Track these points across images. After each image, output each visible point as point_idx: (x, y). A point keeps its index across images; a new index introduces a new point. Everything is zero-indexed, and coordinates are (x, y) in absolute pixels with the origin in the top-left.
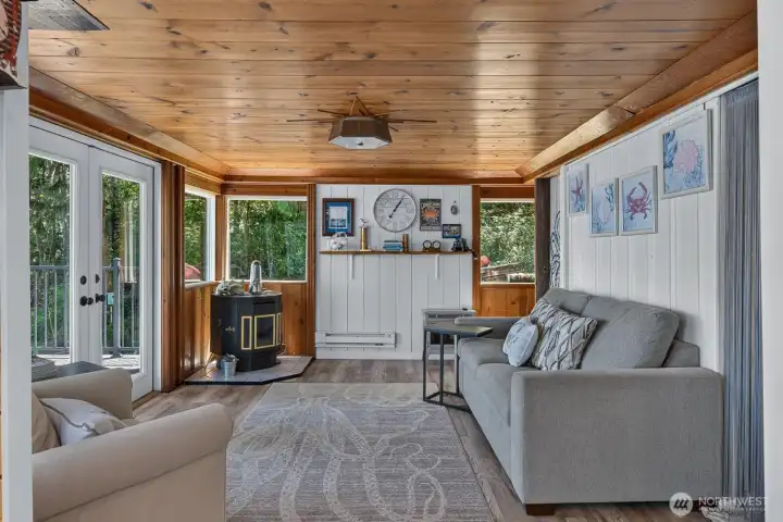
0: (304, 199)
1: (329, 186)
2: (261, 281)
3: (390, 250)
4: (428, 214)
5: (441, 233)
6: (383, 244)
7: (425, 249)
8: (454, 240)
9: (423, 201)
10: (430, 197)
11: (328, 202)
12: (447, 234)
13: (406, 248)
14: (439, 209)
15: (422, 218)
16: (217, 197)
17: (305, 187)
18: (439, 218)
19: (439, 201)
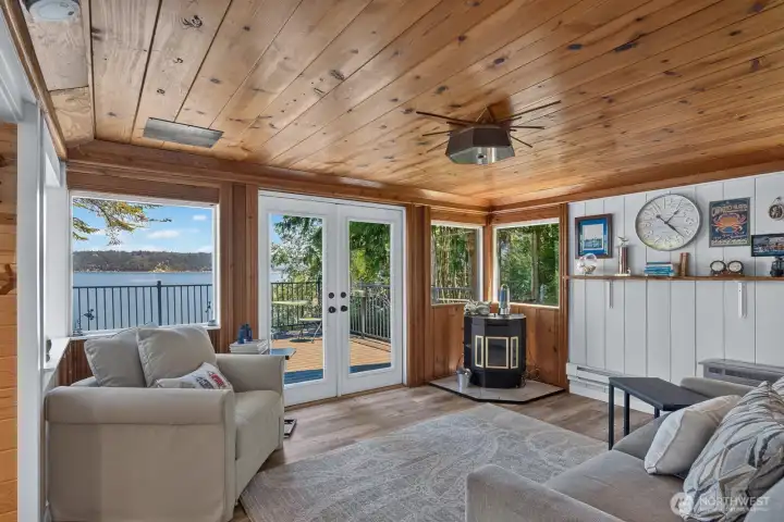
0: (556, 221)
1: (582, 203)
2: (509, 304)
3: (656, 274)
4: (726, 221)
5: (749, 248)
6: (644, 267)
7: (714, 272)
8: (773, 259)
9: (714, 205)
10: (726, 198)
11: (580, 222)
12: (761, 250)
13: (684, 271)
14: (746, 214)
15: (713, 230)
16: (484, 227)
17: (555, 208)
18: (746, 227)
19: (746, 201)
